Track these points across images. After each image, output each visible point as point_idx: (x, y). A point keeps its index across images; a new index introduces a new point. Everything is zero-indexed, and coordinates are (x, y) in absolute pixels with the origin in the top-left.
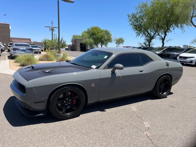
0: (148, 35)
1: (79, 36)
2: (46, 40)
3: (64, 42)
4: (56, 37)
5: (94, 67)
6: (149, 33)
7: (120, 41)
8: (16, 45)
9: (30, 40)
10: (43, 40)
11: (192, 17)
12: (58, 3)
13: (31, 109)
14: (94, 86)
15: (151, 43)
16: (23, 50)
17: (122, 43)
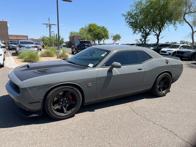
0: (143, 31)
1: (76, 33)
2: (44, 37)
3: (62, 39)
4: (54, 34)
5: (91, 65)
6: (144, 30)
7: (117, 38)
8: (21, 43)
9: (27, 37)
10: (41, 37)
11: (185, 14)
12: (57, 2)
13: (26, 110)
14: (91, 85)
15: (146, 40)
16: (28, 47)
17: (119, 40)
